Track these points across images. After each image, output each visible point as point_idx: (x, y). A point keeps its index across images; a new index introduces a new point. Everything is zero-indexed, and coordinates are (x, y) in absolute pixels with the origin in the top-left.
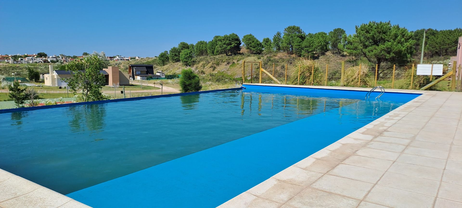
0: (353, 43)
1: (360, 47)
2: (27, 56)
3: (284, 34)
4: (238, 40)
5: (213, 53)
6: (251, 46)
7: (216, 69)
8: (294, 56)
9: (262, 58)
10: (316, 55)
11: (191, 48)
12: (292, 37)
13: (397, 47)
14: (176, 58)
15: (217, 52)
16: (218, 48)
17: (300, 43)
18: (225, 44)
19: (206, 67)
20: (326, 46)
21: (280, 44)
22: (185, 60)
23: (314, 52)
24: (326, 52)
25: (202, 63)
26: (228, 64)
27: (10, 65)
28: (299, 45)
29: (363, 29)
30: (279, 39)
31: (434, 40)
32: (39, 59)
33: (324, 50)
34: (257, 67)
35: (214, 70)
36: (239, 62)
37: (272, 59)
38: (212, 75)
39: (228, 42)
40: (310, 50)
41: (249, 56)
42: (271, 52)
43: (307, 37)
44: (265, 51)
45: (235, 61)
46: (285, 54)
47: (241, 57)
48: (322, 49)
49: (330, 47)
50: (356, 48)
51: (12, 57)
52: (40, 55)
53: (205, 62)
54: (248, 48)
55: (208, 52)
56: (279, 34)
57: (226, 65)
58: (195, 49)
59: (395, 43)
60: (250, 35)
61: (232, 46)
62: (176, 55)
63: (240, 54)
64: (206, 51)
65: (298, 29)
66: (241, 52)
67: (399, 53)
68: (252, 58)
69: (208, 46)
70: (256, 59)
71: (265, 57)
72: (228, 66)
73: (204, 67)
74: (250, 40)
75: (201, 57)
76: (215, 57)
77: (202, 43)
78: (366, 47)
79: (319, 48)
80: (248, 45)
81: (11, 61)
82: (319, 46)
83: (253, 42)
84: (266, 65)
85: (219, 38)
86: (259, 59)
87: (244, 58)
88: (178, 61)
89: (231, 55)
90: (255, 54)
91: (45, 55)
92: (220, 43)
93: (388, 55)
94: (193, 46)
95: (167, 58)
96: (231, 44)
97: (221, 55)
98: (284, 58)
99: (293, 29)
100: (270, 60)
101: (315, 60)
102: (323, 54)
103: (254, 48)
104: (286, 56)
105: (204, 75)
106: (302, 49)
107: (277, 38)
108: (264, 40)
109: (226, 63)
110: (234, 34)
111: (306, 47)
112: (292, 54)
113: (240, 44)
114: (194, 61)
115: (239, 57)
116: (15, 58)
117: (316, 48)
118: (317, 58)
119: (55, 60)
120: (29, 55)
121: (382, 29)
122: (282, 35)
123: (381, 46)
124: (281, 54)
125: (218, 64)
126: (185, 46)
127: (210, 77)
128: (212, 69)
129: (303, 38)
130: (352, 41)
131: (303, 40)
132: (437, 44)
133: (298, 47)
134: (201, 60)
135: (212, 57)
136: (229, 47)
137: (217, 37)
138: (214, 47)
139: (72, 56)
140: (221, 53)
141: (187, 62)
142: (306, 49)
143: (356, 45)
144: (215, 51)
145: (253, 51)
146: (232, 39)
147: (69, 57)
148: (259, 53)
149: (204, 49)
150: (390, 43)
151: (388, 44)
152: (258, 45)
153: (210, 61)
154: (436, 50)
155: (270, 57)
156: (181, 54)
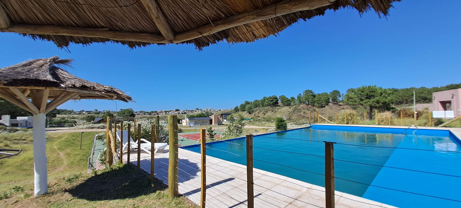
0: (353, 98)
1: (358, 100)
2: (171, 111)
3: (303, 95)
4: (277, 98)
5: (263, 106)
6: (284, 102)
7: (266, 115)
8: (310, 106)
9: (291, 108)
10: (323, 105)
11: (251, 104)
12: (308, 96)
13: (382, 100)
14: (243, 109)
15: (265, 105)
16: (266, 103)
17: (313, 99)
18: (269, 101)
19: (260, 114)
20: (328, 100)
21: (301, 100)
22: (248, 110)
23: (322, 104)
24: (329, 103)
25: (258, 111)
26: (272, 111)
27: (164, 116)
28: (313, 100)
29: (359, 90)
30: (301, 97)
31: (398, 95)
32: (176, 112)
33: (327, 103)
34: (289, 113)
35: (264, 115)
36: (278, 111)
37: (297, 108)
38: (264, 118)
39: (271, 100)
40: (320, 103)
41: (284, 107)
42: (296, 105)
43: (317, 96)
44: (292, 104)
45: (276, 110)
46: (305, 105)
47: (279, 108)
48: (326, 102)
49: (331, 101)
50: (355, 101)
51: (164, 112)
52: (177, 110)
53: (259, 111)
54: (282, 103)
55: (260, 105)
56: (300, 94)
57: (271, 112)
58: (253, 104)
59: (381, 98)
60: (283, 96)
61: (274, 102)
62: (243, 108)
63: (278, 106)
64: (259, 105)
65: (311, 92)
66: (279, 105)
67: (384, 103)
68: (286, 108)
69: (260, 102)
70: (288, 108)
71: (293, 107)
72: (272, 113)
73: (259, 114)
74: (283, 98)
75: (257, 109)
76: (264, 108)
77: (257, 101)
78: (362, 100)
79: (324, 101)
80: (282, 101)
81: (164, 114)
82: (324, 100)
83: (285, 99)
84: (294, 112)
85: (266, 98)
86: (290, 108)
87: (281, 108)
88: (244, 111)
89: (273, 107)
90: (286, 105)
91: (179, 110)
92: (267, 100)
93: (378, 105)
94: (251, 102)
95: (238, 109)
96: (273, 101)
97: (268, 107)
98: (304, 107)
99: (307, 92)
100: (296, 109)
101: (323, 108)
102: (327, 105)
103: (286, 102)
104: (305, 106)
105: (259, 118)
106: (315, 102)
107: (299, 97)
108: (291, 98)
109: (271, 111)
110: (274, 95)
111: (317, 101)
112: (309, 105)
113: (278, 100)
114: (253, 111)
115: (278, 108)
116: (166, 112)
117: (323, 101)
118: (324, 107)
119: (183, 112)
120: (172, 110)
121: (372, 90)
122: (302, 95)
123: (372, 100)
124: (302, 106)
125: (267, 112)
126: (247, 103)
127: (263, 119)
128: (263, 114)
129: (314, 96)
130: (352, 97)
131: (315, 97)
132: (400, 96)
133: (312, 101)
134: (257, 110)
135: (263, 108)
136: (272, 103)
137: (265, 97)
138: (263, 103)
139: (191, 110)
140: (267, 106)
141: (249, 111)
142: (317, 102)
143: (355, 99)
144: (264, 105)
145: (286, 104)
146: (274, 98)
147: (189, 111)
148: (289, 105)
149: (258, 104)
150: (378, 98)
151: (377, 98)
152: (288, 101)
153: (262, 110)
154: (400, 100)
155: (296, 107)
156: (246, 107)
